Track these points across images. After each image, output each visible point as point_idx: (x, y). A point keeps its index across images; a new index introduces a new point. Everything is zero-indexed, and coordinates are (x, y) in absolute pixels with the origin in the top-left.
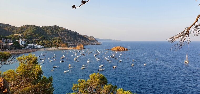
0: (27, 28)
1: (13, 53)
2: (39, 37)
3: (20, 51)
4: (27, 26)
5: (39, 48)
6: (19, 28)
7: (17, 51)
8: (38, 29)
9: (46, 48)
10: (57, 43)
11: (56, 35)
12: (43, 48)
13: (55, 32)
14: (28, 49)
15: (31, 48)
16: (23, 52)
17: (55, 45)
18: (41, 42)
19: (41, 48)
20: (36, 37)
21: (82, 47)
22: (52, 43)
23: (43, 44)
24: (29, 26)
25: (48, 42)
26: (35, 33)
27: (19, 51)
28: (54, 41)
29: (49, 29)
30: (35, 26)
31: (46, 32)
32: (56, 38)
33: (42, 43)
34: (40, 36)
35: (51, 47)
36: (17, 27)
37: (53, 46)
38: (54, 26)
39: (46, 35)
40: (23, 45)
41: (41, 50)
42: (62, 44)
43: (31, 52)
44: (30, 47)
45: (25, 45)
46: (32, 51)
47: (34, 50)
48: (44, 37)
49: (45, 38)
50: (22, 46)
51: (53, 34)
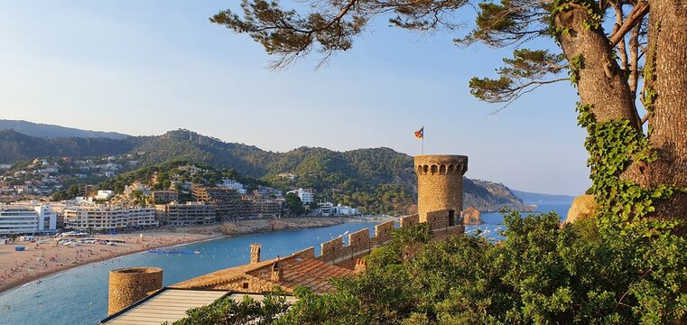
0: (303, 157)
1: (290, 225)
2: (339, 182)
3: (304, 222)
4: (305, 149)
5: (347, 216)
6: (283, 155)
7: (296, 220)
8: (335, 160)
9: (365, 214)
10: (394, 200)
11: (387, 177)
12: (356, 215)
13: (384, 168)
14: (320, 216)
15: (327, 215)
16: (311, 224)
17: (391, 209)
18: (346, 197)
19: (352, 216)
20: (331, 184)
21: (476, 217)
22: (380, 202)
23: (355, 204)
24: (310, 149)
25: (367, 197)
26: (329, 172)
27: (302, 220)
28: (386, 196)
29: (364, 159)
30: (325, 151)
31: (358, 169)
32: (389, 187)
33: (351, 200)
34: (343, 179)
35: (378, 212)
36: (278, 154)
37: (384, 210)
38: (380, 149)
39: (357, 177)
40: (307, 203)
41: (353, 220)
42: (410, 206)
43: (330, 226)
44: (325, 211)
45: (314, 206)
46: (332, 223)
47: (335, 219)
48: (354, 183)
49: (356, 186)
50: (307, 207)
51: (378, 175)
